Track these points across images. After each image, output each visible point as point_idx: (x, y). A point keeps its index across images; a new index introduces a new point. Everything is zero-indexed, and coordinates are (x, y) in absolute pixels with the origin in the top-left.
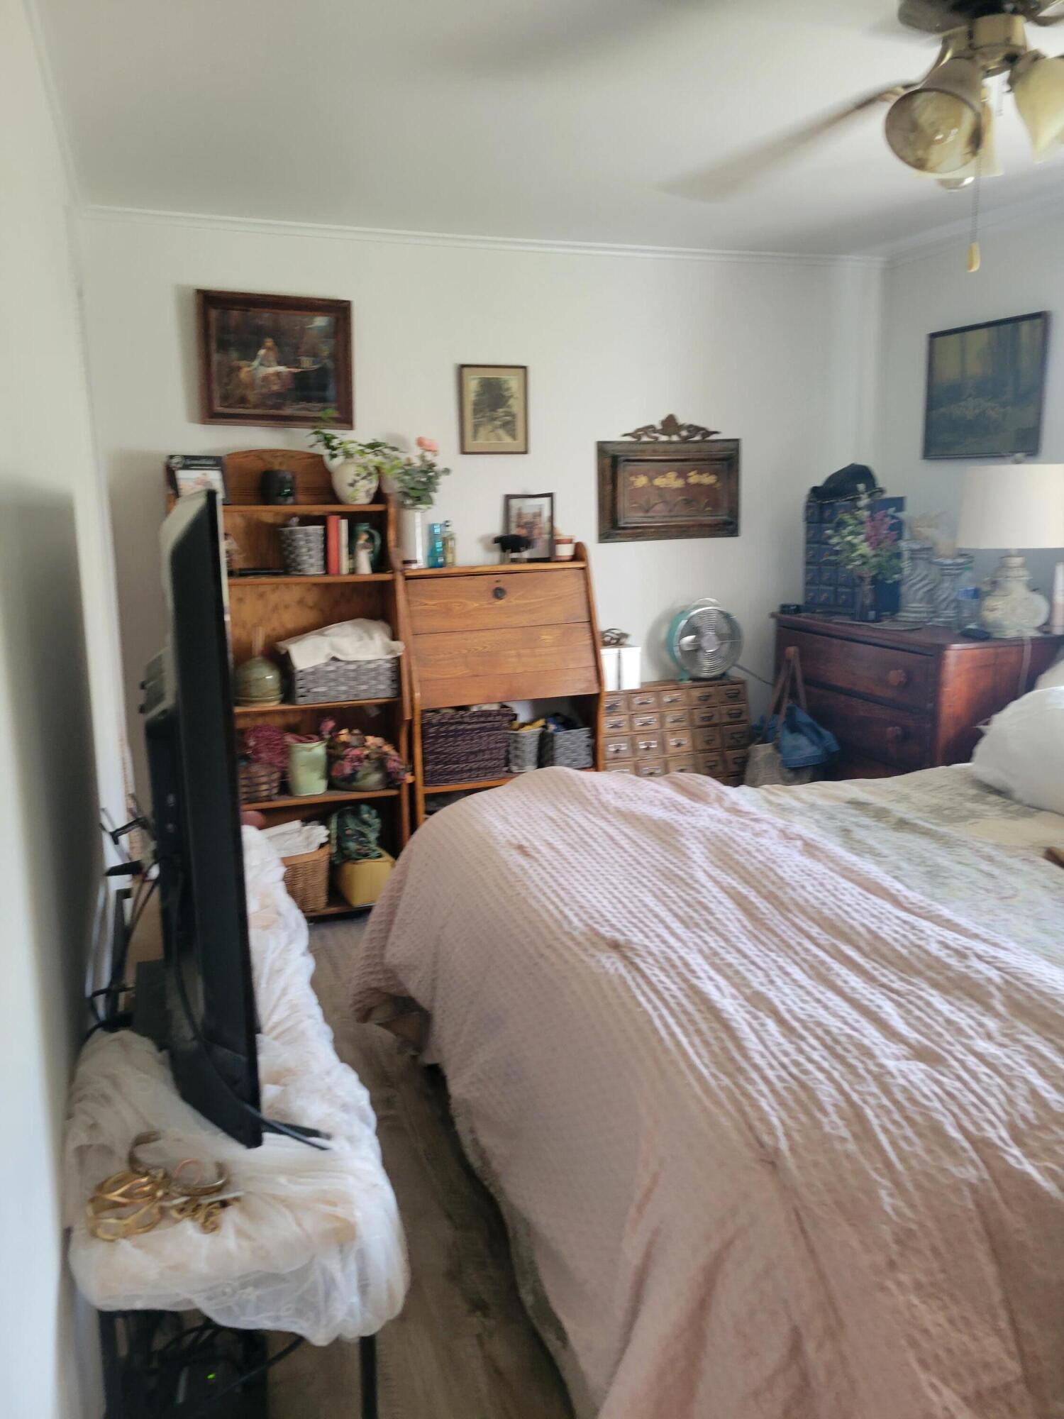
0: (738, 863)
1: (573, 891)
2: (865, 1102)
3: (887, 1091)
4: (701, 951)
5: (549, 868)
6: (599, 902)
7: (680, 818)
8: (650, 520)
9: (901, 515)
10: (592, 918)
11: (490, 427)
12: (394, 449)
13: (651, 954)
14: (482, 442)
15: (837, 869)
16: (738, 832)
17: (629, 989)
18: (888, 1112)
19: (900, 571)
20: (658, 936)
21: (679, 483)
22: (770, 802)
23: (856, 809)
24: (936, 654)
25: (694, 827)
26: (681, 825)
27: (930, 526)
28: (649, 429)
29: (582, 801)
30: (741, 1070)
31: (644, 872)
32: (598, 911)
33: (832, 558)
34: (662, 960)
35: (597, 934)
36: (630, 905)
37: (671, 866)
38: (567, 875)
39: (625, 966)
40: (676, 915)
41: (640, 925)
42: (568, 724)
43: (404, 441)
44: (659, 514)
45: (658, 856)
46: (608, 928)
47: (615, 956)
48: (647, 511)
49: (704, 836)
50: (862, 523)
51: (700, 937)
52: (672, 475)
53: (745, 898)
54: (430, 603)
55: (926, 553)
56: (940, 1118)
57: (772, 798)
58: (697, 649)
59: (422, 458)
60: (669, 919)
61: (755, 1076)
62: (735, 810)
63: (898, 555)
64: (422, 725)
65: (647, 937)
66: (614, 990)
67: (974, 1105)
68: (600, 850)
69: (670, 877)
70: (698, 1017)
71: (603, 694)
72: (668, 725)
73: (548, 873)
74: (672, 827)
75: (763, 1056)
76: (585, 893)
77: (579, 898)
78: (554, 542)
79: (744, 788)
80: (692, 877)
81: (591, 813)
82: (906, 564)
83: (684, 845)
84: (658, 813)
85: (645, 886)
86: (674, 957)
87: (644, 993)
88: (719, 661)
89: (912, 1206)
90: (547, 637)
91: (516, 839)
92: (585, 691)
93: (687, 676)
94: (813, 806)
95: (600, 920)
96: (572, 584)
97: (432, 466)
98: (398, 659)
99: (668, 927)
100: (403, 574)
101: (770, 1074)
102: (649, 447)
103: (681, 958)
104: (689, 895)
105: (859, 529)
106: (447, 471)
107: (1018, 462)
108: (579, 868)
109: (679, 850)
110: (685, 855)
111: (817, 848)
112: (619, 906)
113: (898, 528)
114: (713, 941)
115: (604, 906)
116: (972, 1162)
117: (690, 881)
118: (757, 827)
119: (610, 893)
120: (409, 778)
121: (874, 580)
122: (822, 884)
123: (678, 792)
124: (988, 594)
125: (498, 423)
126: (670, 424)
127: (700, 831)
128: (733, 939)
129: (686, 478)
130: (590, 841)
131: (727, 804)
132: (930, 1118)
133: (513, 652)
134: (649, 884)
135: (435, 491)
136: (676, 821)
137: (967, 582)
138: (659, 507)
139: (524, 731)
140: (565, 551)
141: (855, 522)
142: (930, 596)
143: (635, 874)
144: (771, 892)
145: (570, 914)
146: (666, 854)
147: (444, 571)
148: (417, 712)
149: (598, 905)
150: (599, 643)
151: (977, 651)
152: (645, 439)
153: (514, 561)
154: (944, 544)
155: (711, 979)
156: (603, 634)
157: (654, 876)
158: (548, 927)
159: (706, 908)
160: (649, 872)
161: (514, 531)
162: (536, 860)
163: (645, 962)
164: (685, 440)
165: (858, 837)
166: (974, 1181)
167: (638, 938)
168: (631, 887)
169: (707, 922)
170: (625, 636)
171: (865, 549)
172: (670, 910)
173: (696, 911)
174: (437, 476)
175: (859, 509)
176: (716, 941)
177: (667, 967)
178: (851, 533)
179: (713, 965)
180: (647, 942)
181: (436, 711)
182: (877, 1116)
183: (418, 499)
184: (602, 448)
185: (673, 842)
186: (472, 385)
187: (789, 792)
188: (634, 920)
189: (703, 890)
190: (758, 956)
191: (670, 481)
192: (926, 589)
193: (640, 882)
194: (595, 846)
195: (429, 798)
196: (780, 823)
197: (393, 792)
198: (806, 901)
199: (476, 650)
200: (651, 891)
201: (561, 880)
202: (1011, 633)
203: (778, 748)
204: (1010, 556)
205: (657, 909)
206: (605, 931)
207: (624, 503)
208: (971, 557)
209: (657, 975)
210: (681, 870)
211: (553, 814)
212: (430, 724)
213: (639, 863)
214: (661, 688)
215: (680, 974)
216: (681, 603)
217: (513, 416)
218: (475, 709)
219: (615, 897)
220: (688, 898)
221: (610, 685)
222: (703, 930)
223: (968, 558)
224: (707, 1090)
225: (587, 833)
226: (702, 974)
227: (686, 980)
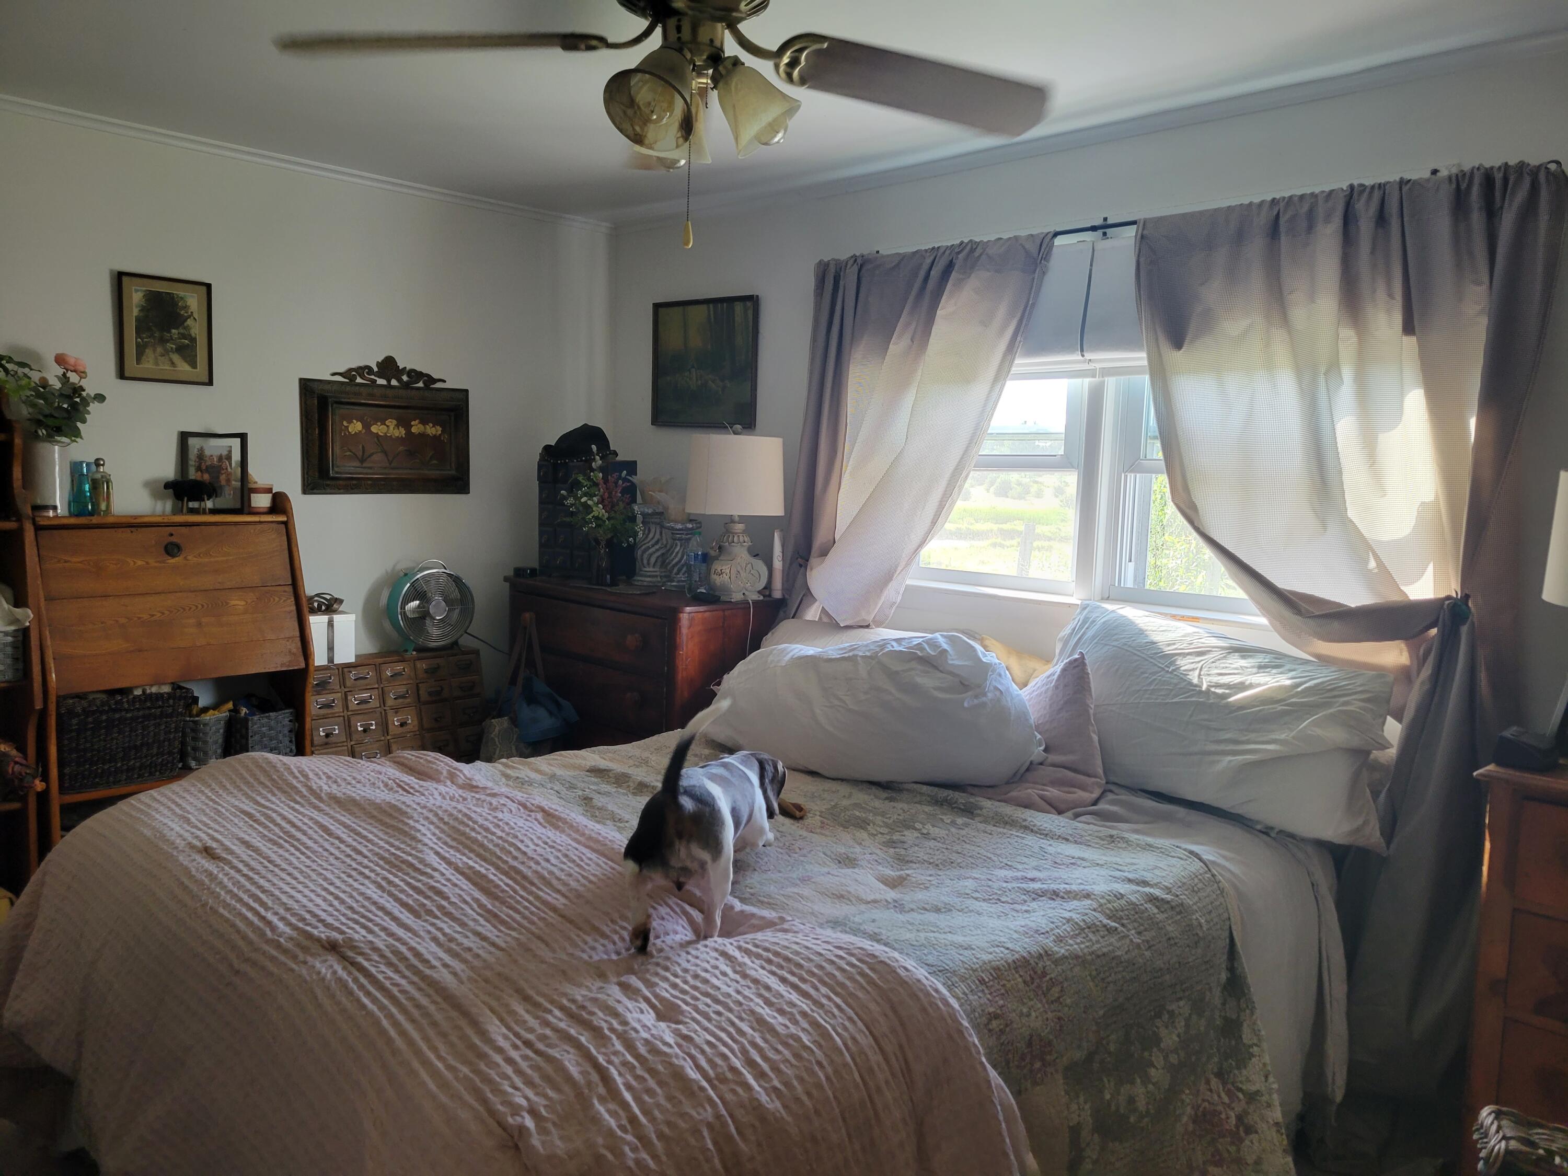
0: (475, 841)
1: (277, 893)
2: (610, 1062)
3: (629, 1045)
4: (435, 939)
5: (245, 870)
6: (311, 901)
7: (408, 799)
8: (365, 471)
9: (634, 479)
10: (303, 920)
11: (159, 350)
12: (22, 365)
13: (376, 949)
14: (149, 365)
15: (582, 839)
16: (474, 808)
17: (351, 993)
18: (632, 1068)
19: (635, 535)
20: (384, 929)
21: (401, 432)
22: (507, 777)
23: (596, 777)
24: (672, 617)
25: (425, 807)
26: (408, 806)
27: (661, 491)
28: (363, 370)
29: (287, 789)
30: (482, 1056)
31: (366, 861)
32: (309, 912)
33: (568, 519)
34: (389, 955)
35: (309, 936)
36: (349, 900)
37: (398, 853)
38: (270, 876)
39: (344, 968)
40: (404, 905)
41: (362, 920)
42: (264, 707)
43: (38, 357)
44: (377, 465)
45: (382, 843)
46: (322, 929)
47: (332, 960)
48: (362, 461)
49: (436, 815)
50: (596, 485)
51: (433, 925)
52: (392, 423)
53: (484, 876)
54: (74, 559)
55: (659, 517)
56: (682, 1063)
57: (509, 772)
58: (424, 615)
59: (64, 378)
60: (396, 910)
61: (498, 1059)
62: (471, 787)
63: (633, 519)
64: (59, 716)
65: (370, 931)
66: (332, 996)
67: (709, 1043)
68: (310, 843)
69: (395, 864)
70: (432, 1008)
71: (311, 668)
72: (390, 702)
73: (244, 875)
74: (399, 810)
75: (506, 1037)
76: (293, 893)
77: (284, 899)
78: (246, 489)
79: (478, 764)
80: (422, 861)
81: (297, 803)
82: (639, 528)
83: (412, 828)
84: (382, 796)
85: (368, 878)
86: (403, 949)
87: (368, 994)
88: (448, 629)
89: (655, 1157)
90: (237, 602)
91: (201, 841)
92: (289, 666)
93: (412, 646)
94: (553, 777)
95: (314, 921)
96: (273, 541)
97: (78, 390)
98: (25, 632)
99: (395, 919)
100: (34, 523)
101: (514, 1054)
102: (362, 389)
103: (411, 949)
104: (419, 881)
105: (594, 490)
106: (100, 398)
107: (735, 433)
108: (284, 866)
109: (406, 834)
110: (414, 838)
111: (559, 819)
112: (336, 903)
113: (631, 491)
114: (447, 926)
115: (318, 905)
116: (710, 1100)
117: (420, 866)
118: (494, 801)
119: (325, 889)
120: (39, 785)
121: (609, 543)
122: (566, 856)
123: (402, 771)
124: (716, 558)
125: (170, 345)
126: (388, 366)
127: (431, 811)
128: (471, 923)
129: (408, 427)
130: (299, 835)
131: (460, 782)
132: (671, 1064)
133: (192, 621)
134: (372, 875)
135: (84, 421)
136: (404, 803)
137: (696, 546)
138: (379, 457)
139: (206, 717)
140: (262, 501)
141: (588, 483)
142: (663, 561)
143: (354, 865)
144: (513, 868)
145: (275, 920)
146: (391, 840)
147: (95, 520)
148: (53, 699)
149: (310, 905)
150: (306, 610)
151: (707, 614)
152: (359, 380)
153: (192, 511)
154: (673, 508)
155: (446, 966)
156: (310, 599)
157: (377, 865)
158: (244, 937)
159: (439, 893)
160: (370, 861)
161: (193, 474)
162: (229, 863)
163: (368, 960)
164: (406, 386)
165: (600, 804)
166: (711, 1119)
167: (359, 935)
168: (350, 881)
169: (441, 908)
170: (340, 601)
171: (599, 511)
172: (397, 899)
173: (427, 897)
174: (85, 402)
175: (592, 470)
176: (450, 927)
177: (394, 960)
178: (585, 494)
179: (449, 951)
180: (370, 937)
181: (80, 696)
182: (620, 1074)
183: (59, 431)
184: (306, 386)
185: (400, 825)
186: (135, 297)
187: (529, 764)
188: (356, 916)
189: (436, 874)
190: (497, 936)
191: (389, 429)
192: (659, 553)
193: (361, 873)
194: (304, 839)
195: (66, 809)
196: (519, 795)
197: (16, 805)
198: (551, 873)
199: (139, 618)
200: (375, 882)
201: (262, 882)
202: (737, 597)
203: (514, 722)
204: (733, 522)
205: (381, 901)
206: (321, 932)
207: (335, 450)
208: (700, 523)
209: (382, 972)
210: (411, 855)
211: (248, 807)
212: (71, 713)
213: (359, 853)
214: (381, 660)
215: (410, 967)
216: (403, 566)
217: (193, 340)
218: (138, 692)
219: (332, 894)
220: (419, 885)
221: (320, 658)
222: (436, 917)
223: (697, 523)
224: (444, 1085)
225: (293, 825)
226: (435, 962)
227: (417, 972)
